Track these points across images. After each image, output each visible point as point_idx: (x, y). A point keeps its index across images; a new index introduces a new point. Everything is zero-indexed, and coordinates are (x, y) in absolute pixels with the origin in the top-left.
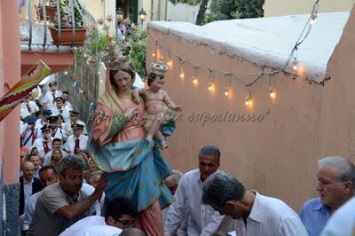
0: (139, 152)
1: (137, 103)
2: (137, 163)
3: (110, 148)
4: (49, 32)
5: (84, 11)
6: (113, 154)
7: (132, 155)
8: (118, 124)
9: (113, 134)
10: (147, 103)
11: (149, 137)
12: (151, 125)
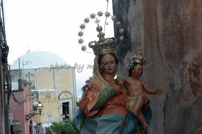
0: (125, 125)
6: (99, 125)
8: (106, 93)
9: (100, 104)
10: (129, 88)
11: (135, 111)
12: (135, 103)
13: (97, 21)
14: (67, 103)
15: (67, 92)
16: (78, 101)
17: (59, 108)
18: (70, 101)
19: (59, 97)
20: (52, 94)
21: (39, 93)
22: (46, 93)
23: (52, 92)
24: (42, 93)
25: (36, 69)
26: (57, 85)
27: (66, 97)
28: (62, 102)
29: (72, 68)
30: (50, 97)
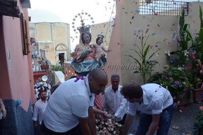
4: (40, 67)
8: (85, 52)
9: (82, 57)
11: (98, 60)
12: (98, 56)
13: (81, 17)
14: (63, 54)
15: (63, 45)
17: (55, 57)
18: (65, 52)
19: (56, 48)
20: (50, 46)
21: (39, 44)
22: (45, 44)
23: (50, 43)
24: (41, 44)
25: (36, 24)
26: (54, 38)
27: (62, 49)
28: (58, 53)
29: (67, 24)
30: (48, 47)
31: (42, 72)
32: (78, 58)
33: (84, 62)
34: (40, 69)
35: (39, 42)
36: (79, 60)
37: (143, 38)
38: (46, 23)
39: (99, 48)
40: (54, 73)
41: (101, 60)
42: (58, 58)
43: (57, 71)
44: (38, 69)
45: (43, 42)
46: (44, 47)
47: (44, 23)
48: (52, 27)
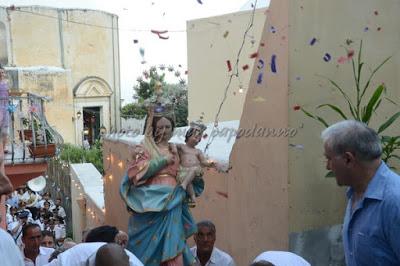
0: (172, 198)
1: (173, 153)
2: (169, 208)
3: (145, 189)
4: (27, 149)
5: (55, 133)
6: (146, 195)
7: (164, 200)
8: (157, 164)
9: (149, 175)
10: (183, 157)
11: (184, 185)
12: (186, 175)
14: (98, 109)
15: (99, 80)
16: (123, 105)
17: (73, 119)
18: (105, 105)
19: (74, 92)
20: (55, 81)
21: (20, 74)
22: (39, 76)
23: (55, 74)
24: (27, 75)
26: (68, 59)
27: (94, 94)
28: (81, 105)
29: (112, 16)
30: (50, 87)
31: (33, 164)
32: (138, 177)
33: (153, 187)
34: (28, 154)
35: (20, 69)
36: (140, 180)
37: (360, 66)
38: (43, 8)
39: (190, 156)
40: (69, 169)
41: (191, 186)
42: (80, 122)
43: (77, 162)
44: (18, 155)
45: (32, 68)
46: (35, 86)
47: (37, 8)
48: (64, 23)
